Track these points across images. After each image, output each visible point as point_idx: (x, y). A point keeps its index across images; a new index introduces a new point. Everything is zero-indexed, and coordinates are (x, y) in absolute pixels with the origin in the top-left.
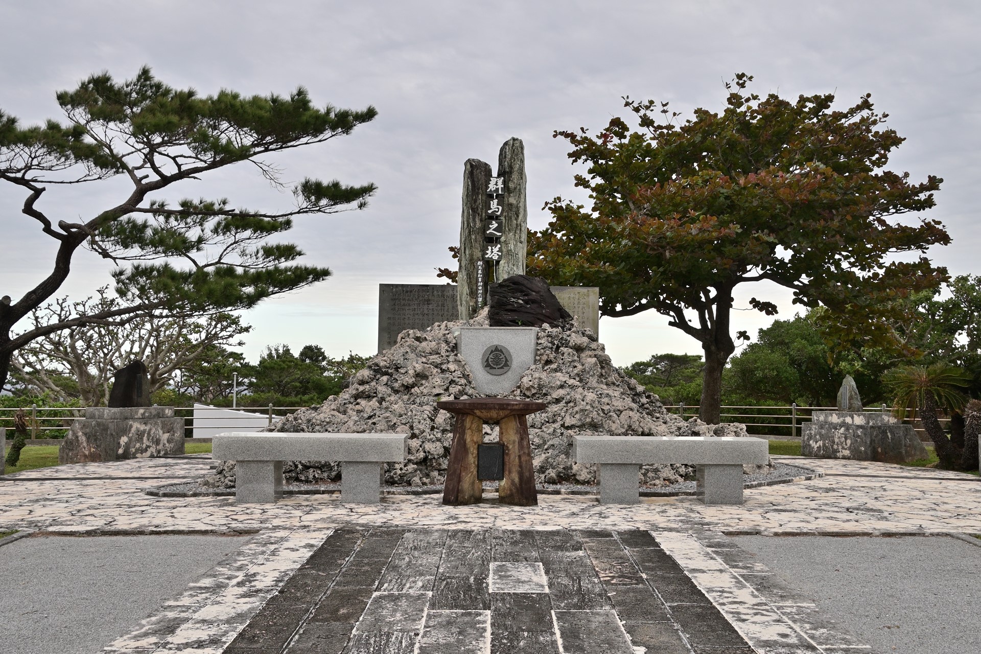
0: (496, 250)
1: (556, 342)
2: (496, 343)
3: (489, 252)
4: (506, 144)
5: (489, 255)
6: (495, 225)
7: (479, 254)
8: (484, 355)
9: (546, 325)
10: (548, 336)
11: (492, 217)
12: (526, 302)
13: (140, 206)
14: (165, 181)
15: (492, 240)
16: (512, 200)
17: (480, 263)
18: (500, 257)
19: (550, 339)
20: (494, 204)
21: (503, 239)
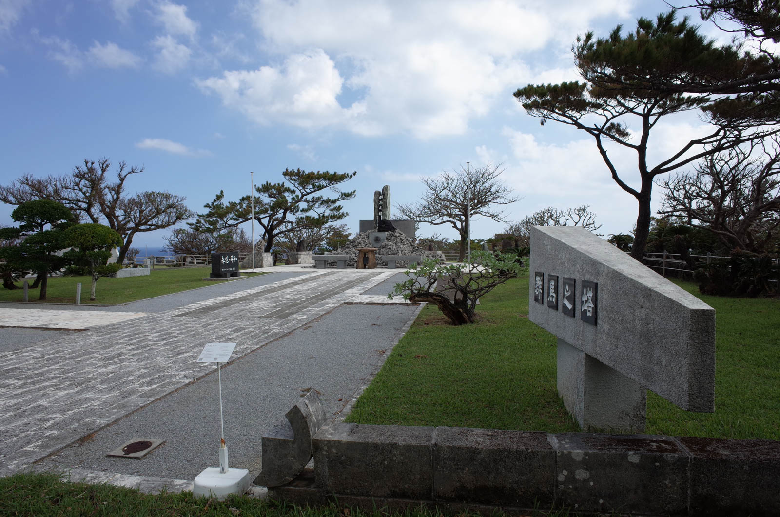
1: (391, 235)
2: (376, 235)
4: (384, 186)
5: (379, 214)
6: (381, 207)
8: (374, 238)
9: (390, 231)
11: (381, 205)
12: (385, 225)
14: (308, 194)
16: (385, 201)
17: (377, 216)
18: (382, 215)
20: (381, 202)
21: (383, 210)
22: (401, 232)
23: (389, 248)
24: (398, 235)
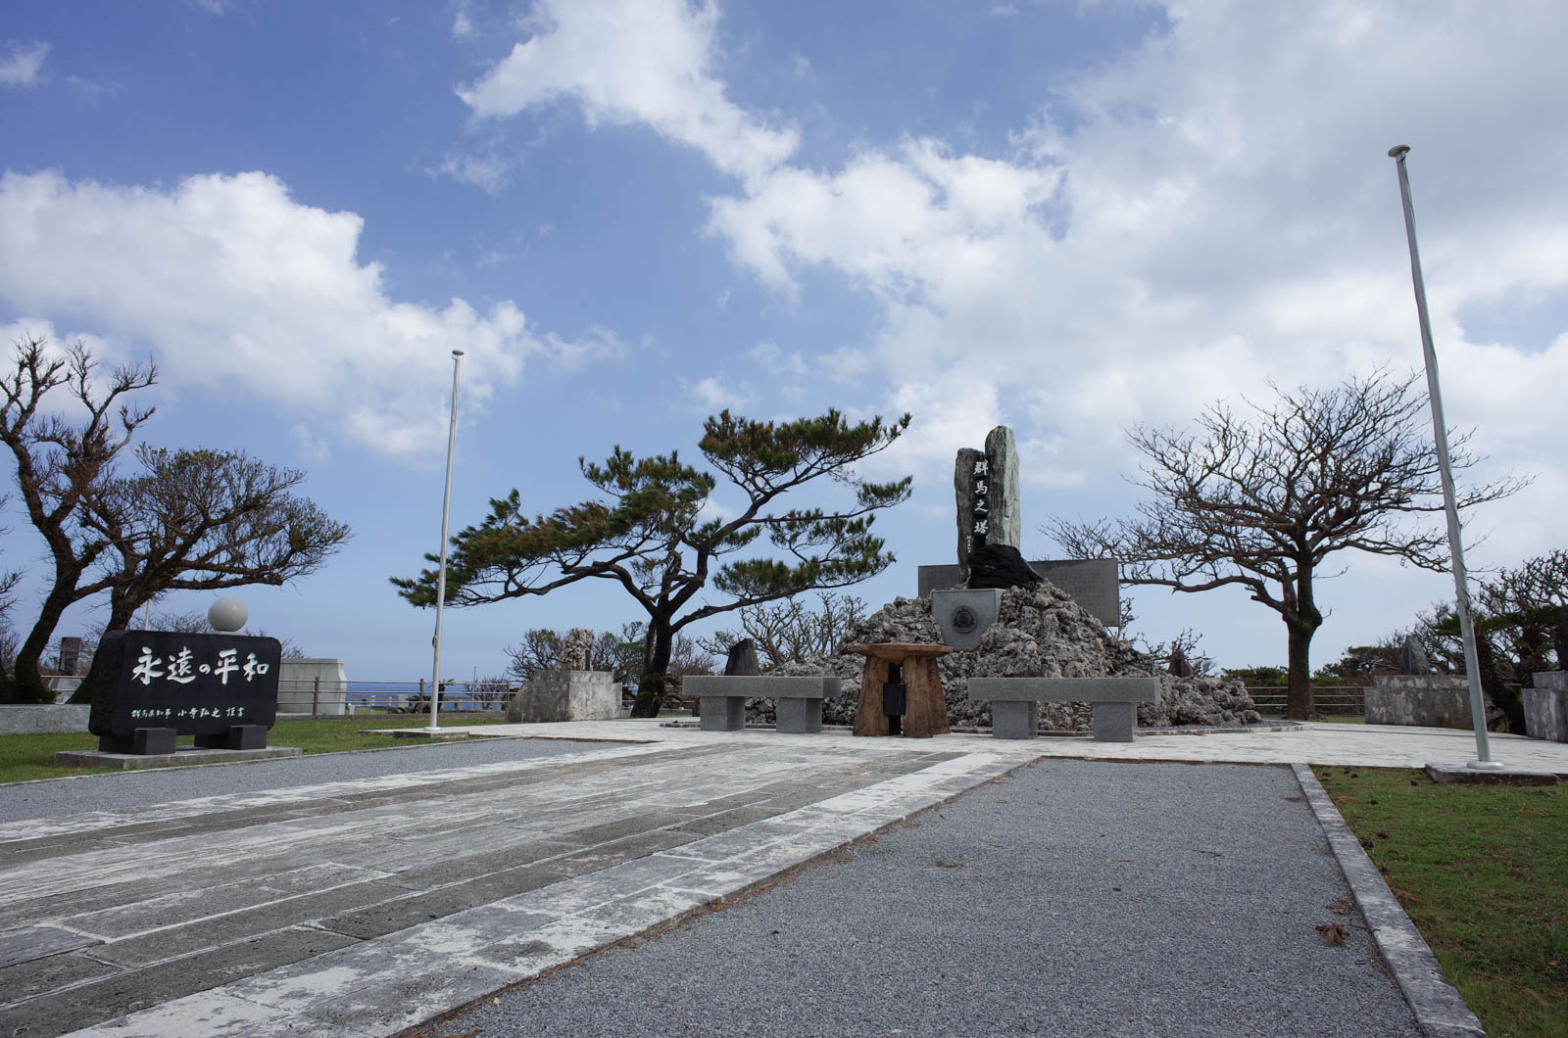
0: (983, 524)
1: (1020, 602)
2: (963, 604)
3: (977, 527)
4: (991, 432)
5: (977, 529)
6: (982, 503)
7: (970, 530)
8: (953, 614)
9: (1015, 588)
10: (1014, 596)
11: (981, 496)
12: (998, 568)
13: (755, 518)
15: (981, 517)
16: (996, 480)
17: (969, 537)
18: (987, 531)
19: (1014, 599)
20: (980, 485)
21: (989, 515)
22: (1058, 591)
23: (1008, 653)
24: (1047, 599)
